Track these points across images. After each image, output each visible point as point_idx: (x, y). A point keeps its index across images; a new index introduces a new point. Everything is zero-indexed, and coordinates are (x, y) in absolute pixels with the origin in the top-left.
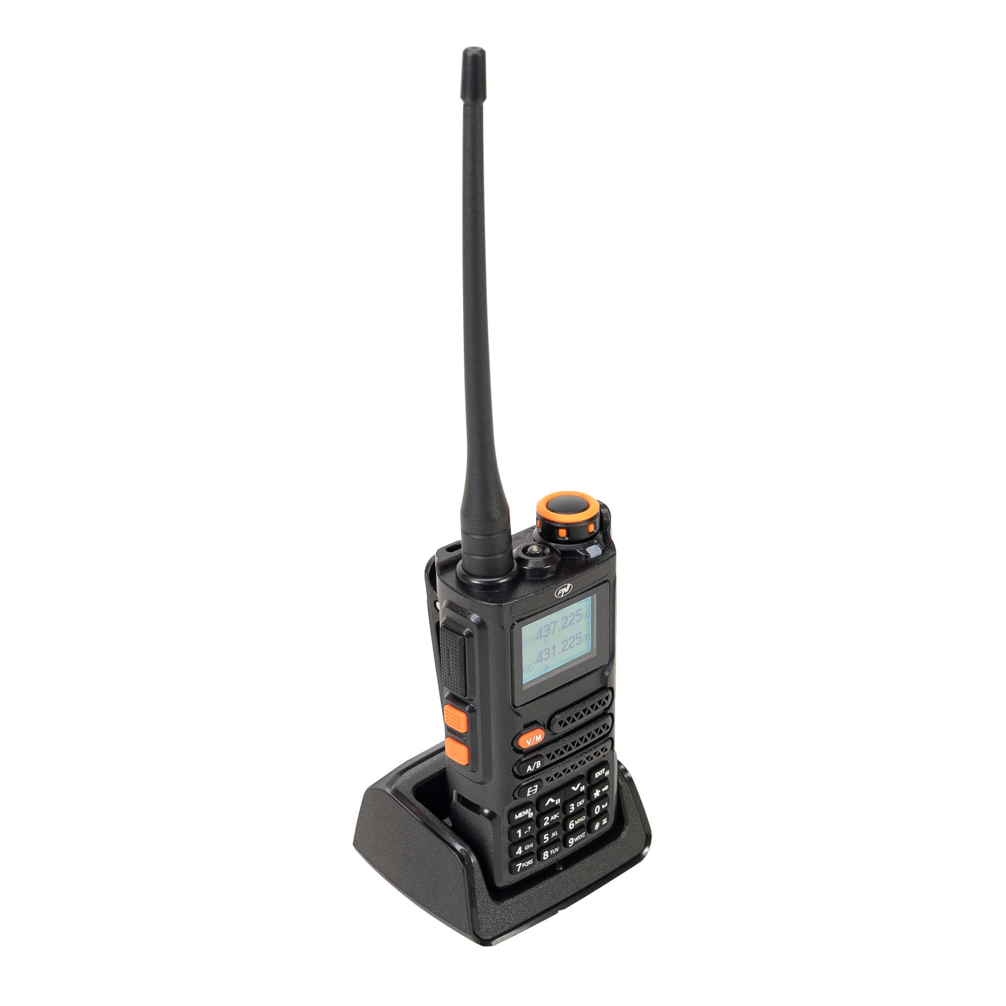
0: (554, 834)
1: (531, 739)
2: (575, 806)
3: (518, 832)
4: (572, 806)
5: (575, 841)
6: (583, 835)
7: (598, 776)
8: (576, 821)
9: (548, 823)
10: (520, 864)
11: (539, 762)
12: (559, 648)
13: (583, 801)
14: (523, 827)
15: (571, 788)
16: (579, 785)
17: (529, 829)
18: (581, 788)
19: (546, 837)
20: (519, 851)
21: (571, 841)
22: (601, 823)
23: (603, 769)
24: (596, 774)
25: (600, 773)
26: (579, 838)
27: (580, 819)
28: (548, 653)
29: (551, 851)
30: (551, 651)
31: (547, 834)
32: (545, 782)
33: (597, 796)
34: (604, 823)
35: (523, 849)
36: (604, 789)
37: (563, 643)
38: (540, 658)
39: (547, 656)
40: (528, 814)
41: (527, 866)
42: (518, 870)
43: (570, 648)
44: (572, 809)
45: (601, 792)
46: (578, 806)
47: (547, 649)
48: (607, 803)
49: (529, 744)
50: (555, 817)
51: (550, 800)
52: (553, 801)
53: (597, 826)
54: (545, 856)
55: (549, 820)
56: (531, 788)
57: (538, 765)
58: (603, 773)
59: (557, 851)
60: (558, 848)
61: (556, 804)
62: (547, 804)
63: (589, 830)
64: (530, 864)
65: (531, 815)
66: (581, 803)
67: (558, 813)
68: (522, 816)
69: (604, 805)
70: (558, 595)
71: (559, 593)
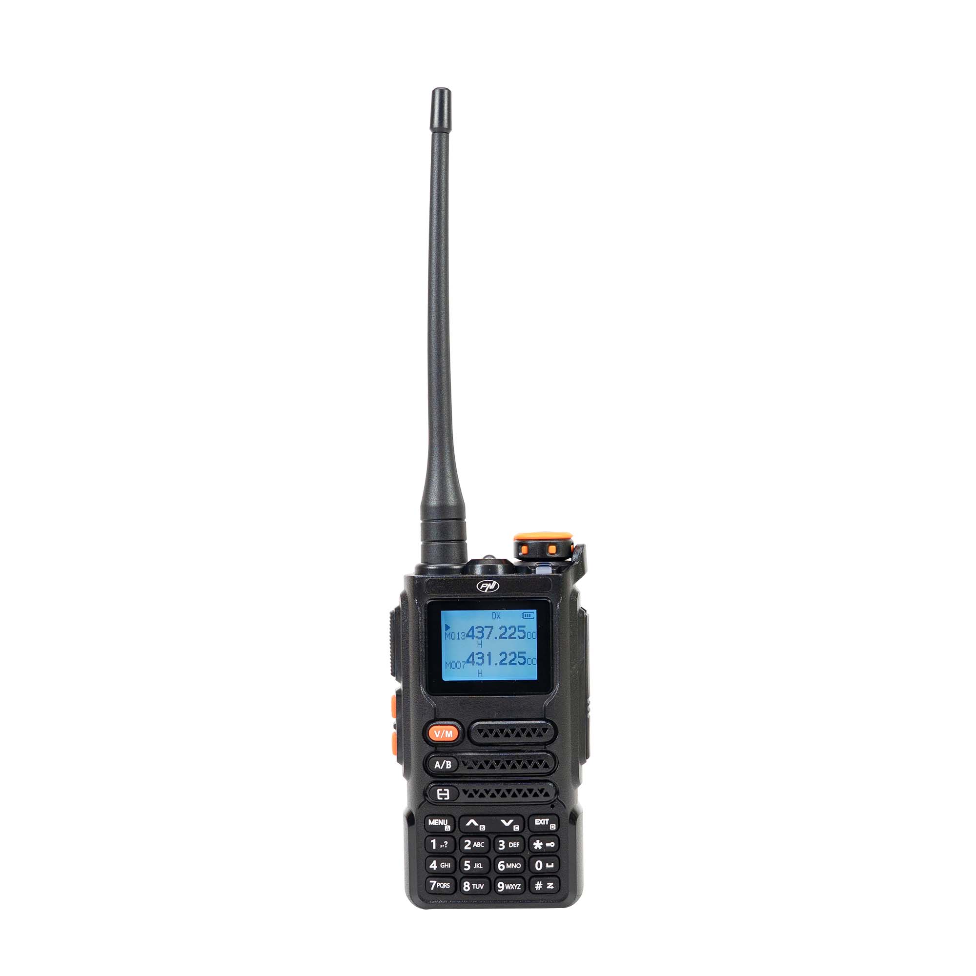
0: (477, 866)
1: (439, 732)
2: (506, 844)
3: (432, 841)
4: (501, 843)
5: (507, 888)
6: (518, 886)
7: (540, 824)
8: (507, 864)
9: (470, 848)
10: (435, 882)
11: (450, 762)
12: (497, 658)
13: (518, 845)
14: (438, 838)
15: (502, 820)
16: (511, 821)
17: (446, 844)
18: (514, 826)
19: (467, 863)
20: (434, 866)
21: (501, 886)
22: (545, 885)
23: (547, 820)
24: (536, 820)
25: (543, 822)
26: (512, 887)
27: (513, 864)
28: (482, 658)
29: (474, 885)
30: (486, 658)
31: (469, 862)
32: (462, 793)
33: (538, 848)
34: (548, 887)
35: (438, 864)
36: (548, 845)
37: (501, 654)
38: (471, 660)
39: (480, 661)
40: (444, 826)
41: (443, 887)
42: (432, 889)
43: (510, 663)
44: (501, 847)
45: (544, 846)
46: (510, 847)
47: (480, 653)
48: (553, 864)
49: (437, 736)
50: (478, 845)
51: (472, 821)
52: (476, 824)
53: (539, 886)
54: (465, 886)
55: (471, 846)
56: (441, 790)
57: (447, 765)
58: (547, 823)
59: (482, 888)
60: (483, 885)
61: (480, 830)
62: (468, 824)
63: (528, 886)
64: (447, 887)
65: (448, 828)
66: (514, 845)
67: (483, 843)
68: (437, 824)
69: (549, 865)
70: (481, 588)
71: (482, 586)
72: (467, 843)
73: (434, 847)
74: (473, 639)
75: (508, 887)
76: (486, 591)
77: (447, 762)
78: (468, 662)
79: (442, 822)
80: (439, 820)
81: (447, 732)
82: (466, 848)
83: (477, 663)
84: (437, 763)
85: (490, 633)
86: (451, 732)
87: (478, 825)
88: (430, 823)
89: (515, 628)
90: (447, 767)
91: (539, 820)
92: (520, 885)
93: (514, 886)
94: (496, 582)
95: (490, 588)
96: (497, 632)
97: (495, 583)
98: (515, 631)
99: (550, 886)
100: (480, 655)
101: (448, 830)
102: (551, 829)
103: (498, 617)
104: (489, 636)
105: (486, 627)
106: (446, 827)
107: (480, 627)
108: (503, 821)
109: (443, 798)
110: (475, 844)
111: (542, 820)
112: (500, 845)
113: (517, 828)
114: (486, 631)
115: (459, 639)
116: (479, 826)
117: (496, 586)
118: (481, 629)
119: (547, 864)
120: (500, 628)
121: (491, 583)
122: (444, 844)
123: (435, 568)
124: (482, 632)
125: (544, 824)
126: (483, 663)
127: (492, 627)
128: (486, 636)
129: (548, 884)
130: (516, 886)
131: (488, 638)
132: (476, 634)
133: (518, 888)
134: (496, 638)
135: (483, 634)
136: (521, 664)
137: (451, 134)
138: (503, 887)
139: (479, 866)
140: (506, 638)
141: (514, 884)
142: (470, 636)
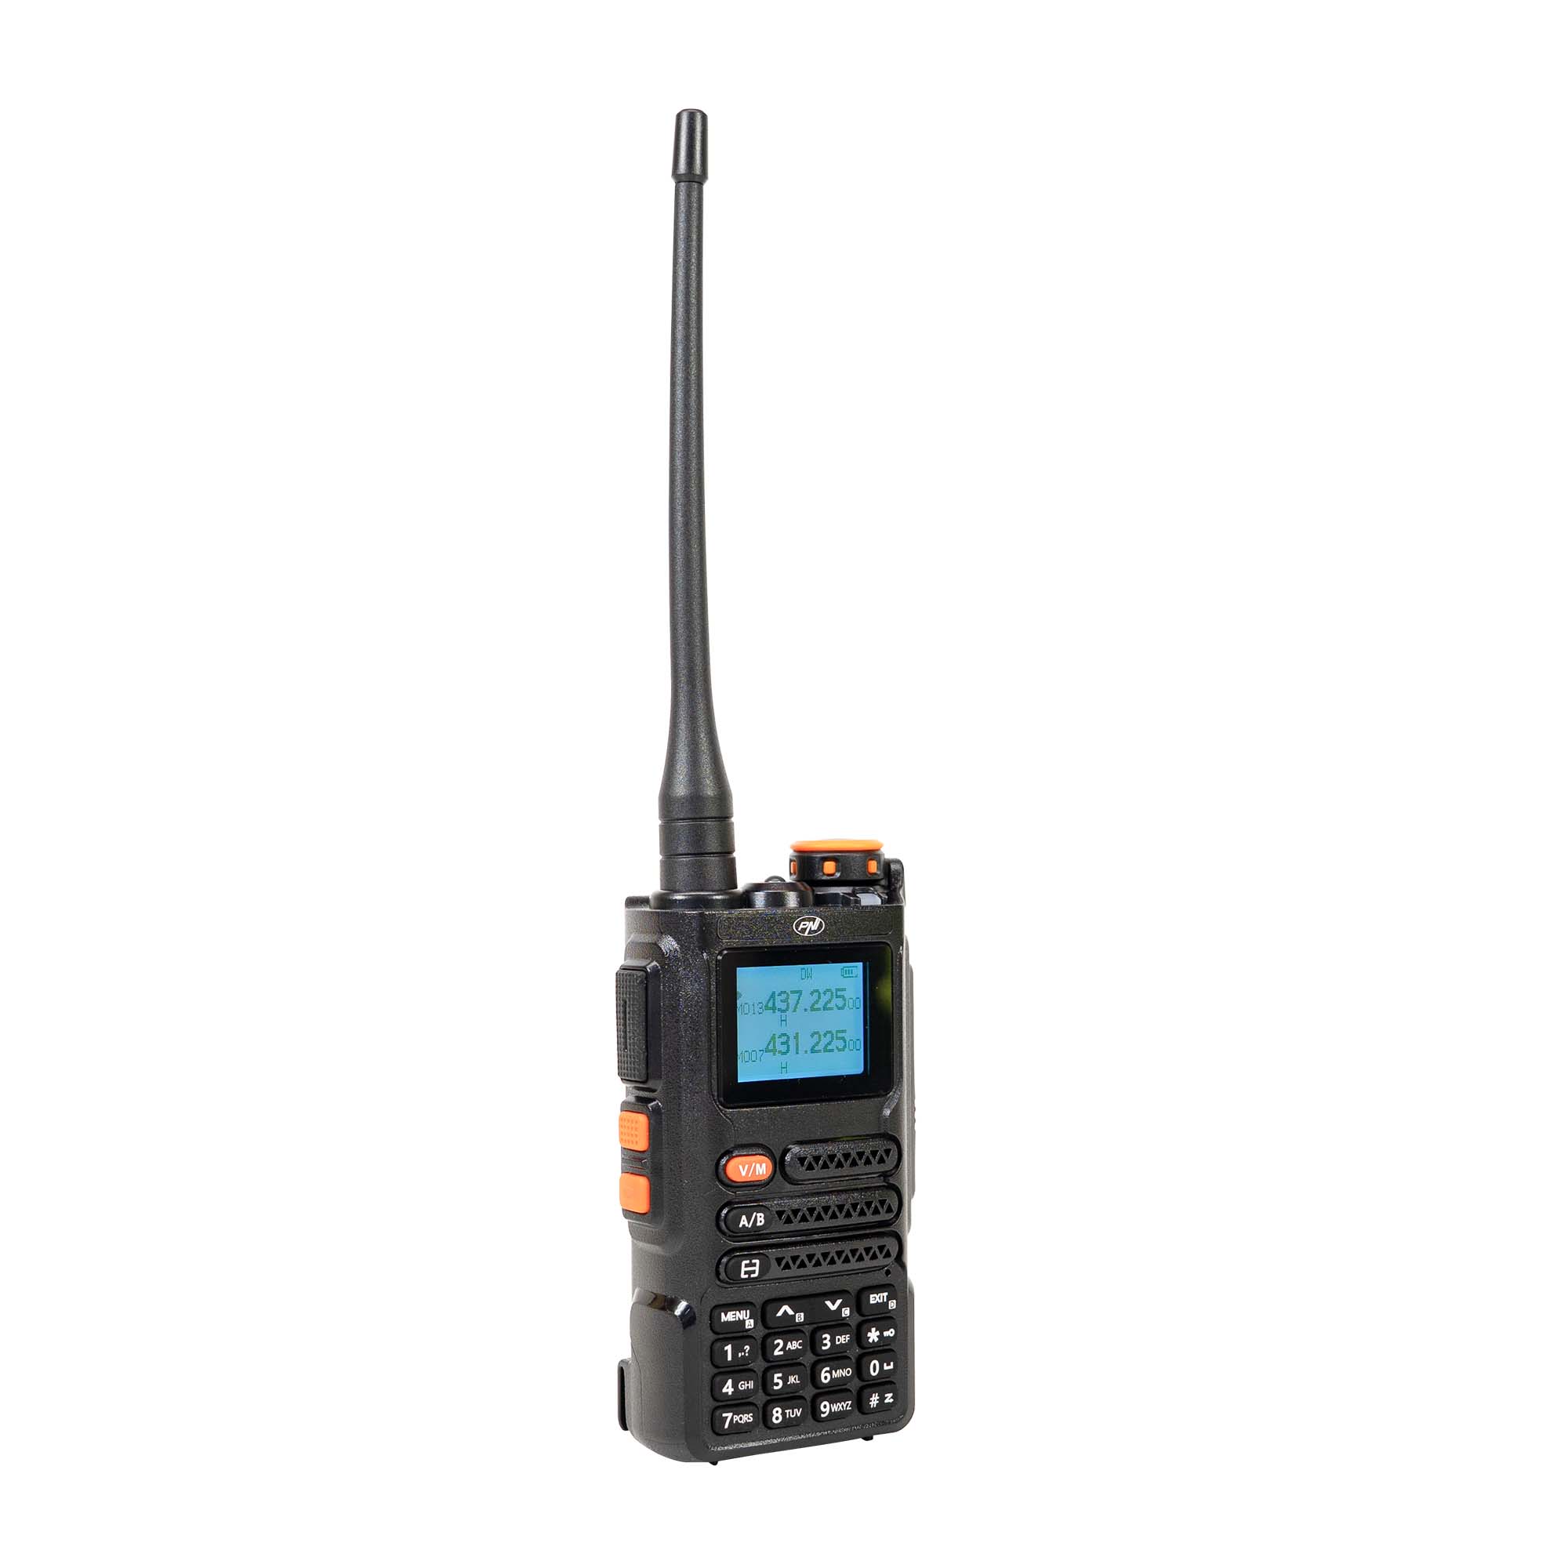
0: (792, 1380)
1: (747, 1167)
2: (833, 1341)
3: (726, 1348)
4: (826, 1339)
5: (833, 1411)
6: (847, 1405)
7: (875, 1302)
8: (833, 1372)
9: (782, 1353)
10: (730, 1415)
11: (762, 1215)
12: (806, 1042)
13: (847, 1339)
14: (735, 1342)
15: (826, 1302)
16: (839, 1302)
17: (747, 1351)
18: (843, 1309)
19: (778, 1378)
20: (728, 1389)
21: (826, 1408)
22: (882, 1399)
23: (886, 1294)
24: (872, 1296)
25: (880, 1298)
26: (841, 1407)
27: (841, 1370)
28: (787, 1043)
29: (787, 1411)
30: (792, 1043)
31: (780, 1375)
32: (774, 1263)
33: (874, 1340)
34: (886, 1401)
35: (735, 1385)
36: (886, 1334)
37: (812, 1036)
38: (771, 1047)
39: (784, 1048)
40: (744, 1321)
41: (742, 1422)
42: (726, 1426)
43: (826, 1050)
44: (826, 1345)
45: (881, 1337)
46: (837, 1343)
47: (785, 1035)
48: (892, 1363)
49: (744, 1174)
50: (794, 1345)
51: (786, 1308)
52: (791, 1312)
53: (874, 1401)
54: (775, 1415)
55: (784, 1348)
56: (748, 1262)
57: (759, 1219)
58: (885, 1300)
59: (799, 1415)
60: (801, 1410)
61: (797, 1321)
62: (780, 1314)
63: (860, 1404)
64: (748, 1421)
65: (750, 1324)
66: (843, 1339)
67: (801, 1341)
68: (734, 1319)
69: (887, 1365)
70: (799, 929)
71: (801, 926)
72: (778, 1344)
73: (730, 1358)
74: (774, 1012)
75: (835, 1408)
76: (806, 934)
77: (759, 1215)
78: (767, 1050)
79: (742, 1315)
80: (738, 1312)
81: (758, 1165)
82: (777, 1353)
83: (780, 1052)
84: (744, 1217)
85: (798, 1002)
86: (764, 1165)
87: (793, 1313)
88: (724, 1318)
89: (832, 993)
90: (759, 1224)
91: (875, 1295)
92: (850, 1402)
93: (842, 1406)
94: (820, 920)
95: (812, 929)
96: (807, 1000)
97: (818, 920)
98: (832, 997)
99: (889, 1398)
100: (784, 1039)
101: (750, 1327)
102: (890, 1308)
103: (809, 976)
104: (796, 1007)
105: (792, 992)
106: (747, 1322)
107: (784, 992)
108: (828, 1303)
109: (749, 1276)
110: (789, 1346)
111: (879, 1294)
112: (825, 1342)
113: (846, 1312)
114: (793, 998)
115: (754, 1013)
116: (795, 1316)
117: (820, 925)
118: (785, 995)
119: (885, 1364)
120: (812, 993)
121: (814, 920)
122: (745, 1351)
124: (785, 1001)
125: (881, 1301)
126: (788, 1051)
127: (800, 992)
128: (792, 1007)
129: (886, 1395)
130: (845, 1406)
131: (795, 1011)
132: (779, 1004)
133: (848, 1408)
134: (806, 1010)
135: (788, 1005)
136: (839, 1050)
137: (706, 187)
138: (828, 1409)
139: (795, 1379)
140: (819, 1009)
141: (843, 1403)
142: (770, 1009)
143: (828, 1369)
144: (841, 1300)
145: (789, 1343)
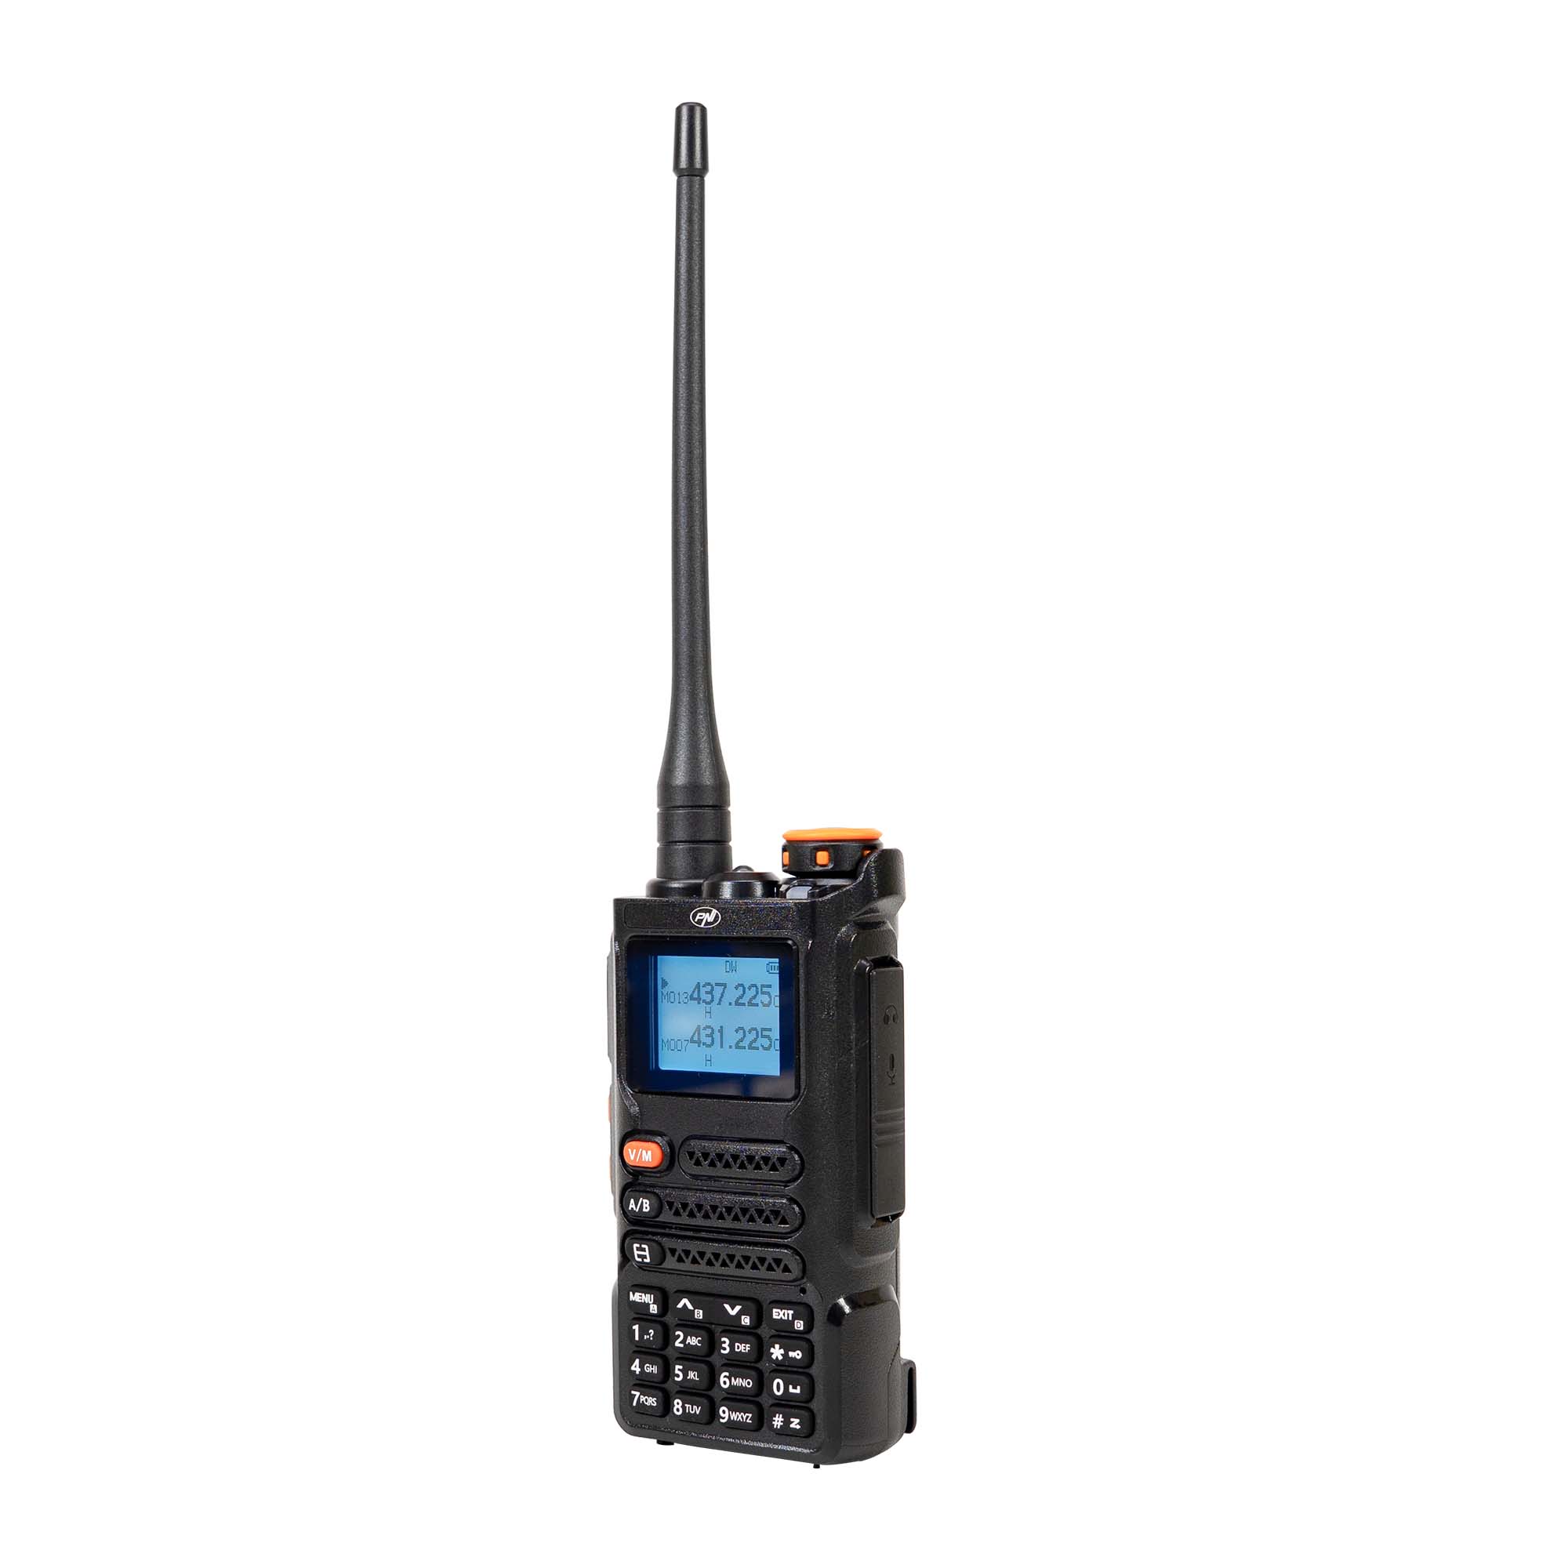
0: (692, 1375)
1: (635, 1151)
2: (732, 1346)
3: (634, 1327)
4: (724, 1342)
5: (732, 1418)
6: (748, 1417)
7: (779, 1318)
8: (733, 1378)
9: (682, 1345)
10: (638, 1394)
11: (648, 1202)
12: (732, 1038)
13: (748, 1349)
14: (643, 1323)
15: (725, 1305)
16: (738, 1308)
17: (651, 1335)
18: (743, 1317)
19: (679, 1370)
20: (636, 1367)
21: (725, 1414)
22: (787, 1422)
23: (791, 1312)
24: (774, 1310)
25: (784, 1314)
26: (740, 1417)
27: (741, 1379)
28: (711, 1035)
29: (687, 1406)
30: (717, 1035)
31: (681, 1367)
32: (668, 1254)
33: (777, 1357)
34: (792, 1426)
35: (641, 1366)
36: (792, 1354)
37: (737, 1031)
38: (696, 1038)
39: (708, 1041)
40: (649, 1304)
41: (647, 1404)
42: (634, 1404)
43: (751, 1047)
44: (725, 1349)
45: (785, 1355)
46: (736, 1350)
47: (709, 1027)
48: (799, 1387)
49: (632, 1158)
50: (693, 1341)
51: (685, 1301)
52: (690, 1307)
53: (778, 1421)
54: (676, 1407)
55: (683, 1342)
56: (638, 1245)
57: (645, 1205)
58: (790, 1318)
59: (698, 1413)
60: (700, 1408)
61: (696, 1317)
62: (680, 1306)
63: (761, 1421)
64: (652, 1404)
65: (654, 1309)
66: (743, 1348)
67: (700, 1338)
68: (640, 1301)
69: (793, 1388)
70: (696, 920)
71: (698, 918)
72: (679, 1336)
73: (637, 1338)
74: (699, 1003)
75: (735, 1416)
76: (702, 926)
77: (645, 1201)
78: (692, 1041)
79: (647, 1298)
80: (643, 1294)
81: (644, 1152)
82: (677, 1344)
83: (704, 1044)
84: (632, 1201)
85: (722, 995)
86: (649, 1153)
87: (692, 1308)
88: (632, 1298)
89: (757, 988)
90: (644, 1210)
91: (779, 1310)
92: (750, 1415)
93: (742, 1417)
94: (716, 911)
95: (709, 921)
96: (732, 994)
97: (714, 912)
98: (757, 993)
99: (795, 1423)
100: (709, 1031)
101: (653, 1312)
102: (796, 1328)
103: (733, 969)
104: (720, 1000)
105: (717, 984)
106: (651, 1306)
107: (709, 984)
108: (727, 1307)
109: (643, 1260)
110: (689, 1340)
111: (783, 1311)
112: (723, 1345)
113: (746, 1320)
114: (718, 991)
115: (679, 1003)
116: (694, 1311)
117: (717, 916)
118: (710, 987)
119: (791, 1387)
120: (736, 988)
121: (710, 912)
122: (649, 1334)
123: (681, 886)
124: (710, 993)
125: (786, 1318)
126: (713, 1044)
127: (725, 985)
128: (716, 1001)
129: (792, 1420)
130: (745, 1417)
131: (719, 1004)
132: (704, 996)
133: (748, 1421)
134: (730, 1004)
135: (713, 997)
136: (765, 1049)
138: (726, 1415)
139: (694, 1375)
140: (744, 1004)
141: (742, 1414)
142: (695, 999)
143: (727, 1374)
144: (740, 1307)
145: (689, 1337)
